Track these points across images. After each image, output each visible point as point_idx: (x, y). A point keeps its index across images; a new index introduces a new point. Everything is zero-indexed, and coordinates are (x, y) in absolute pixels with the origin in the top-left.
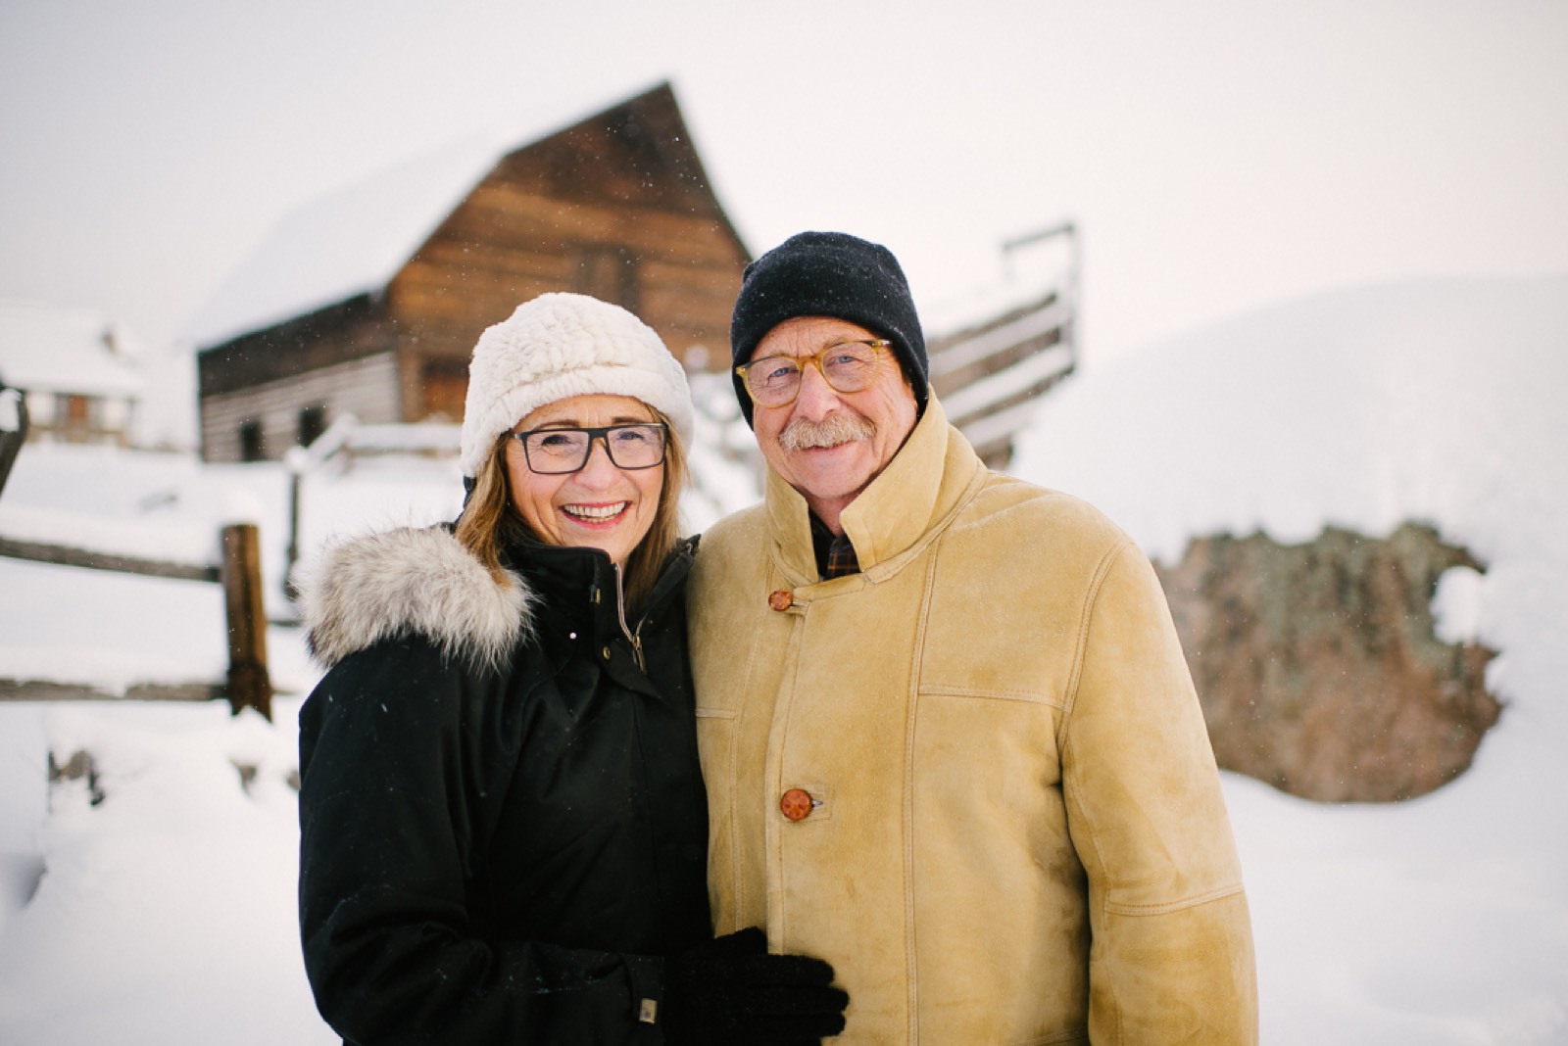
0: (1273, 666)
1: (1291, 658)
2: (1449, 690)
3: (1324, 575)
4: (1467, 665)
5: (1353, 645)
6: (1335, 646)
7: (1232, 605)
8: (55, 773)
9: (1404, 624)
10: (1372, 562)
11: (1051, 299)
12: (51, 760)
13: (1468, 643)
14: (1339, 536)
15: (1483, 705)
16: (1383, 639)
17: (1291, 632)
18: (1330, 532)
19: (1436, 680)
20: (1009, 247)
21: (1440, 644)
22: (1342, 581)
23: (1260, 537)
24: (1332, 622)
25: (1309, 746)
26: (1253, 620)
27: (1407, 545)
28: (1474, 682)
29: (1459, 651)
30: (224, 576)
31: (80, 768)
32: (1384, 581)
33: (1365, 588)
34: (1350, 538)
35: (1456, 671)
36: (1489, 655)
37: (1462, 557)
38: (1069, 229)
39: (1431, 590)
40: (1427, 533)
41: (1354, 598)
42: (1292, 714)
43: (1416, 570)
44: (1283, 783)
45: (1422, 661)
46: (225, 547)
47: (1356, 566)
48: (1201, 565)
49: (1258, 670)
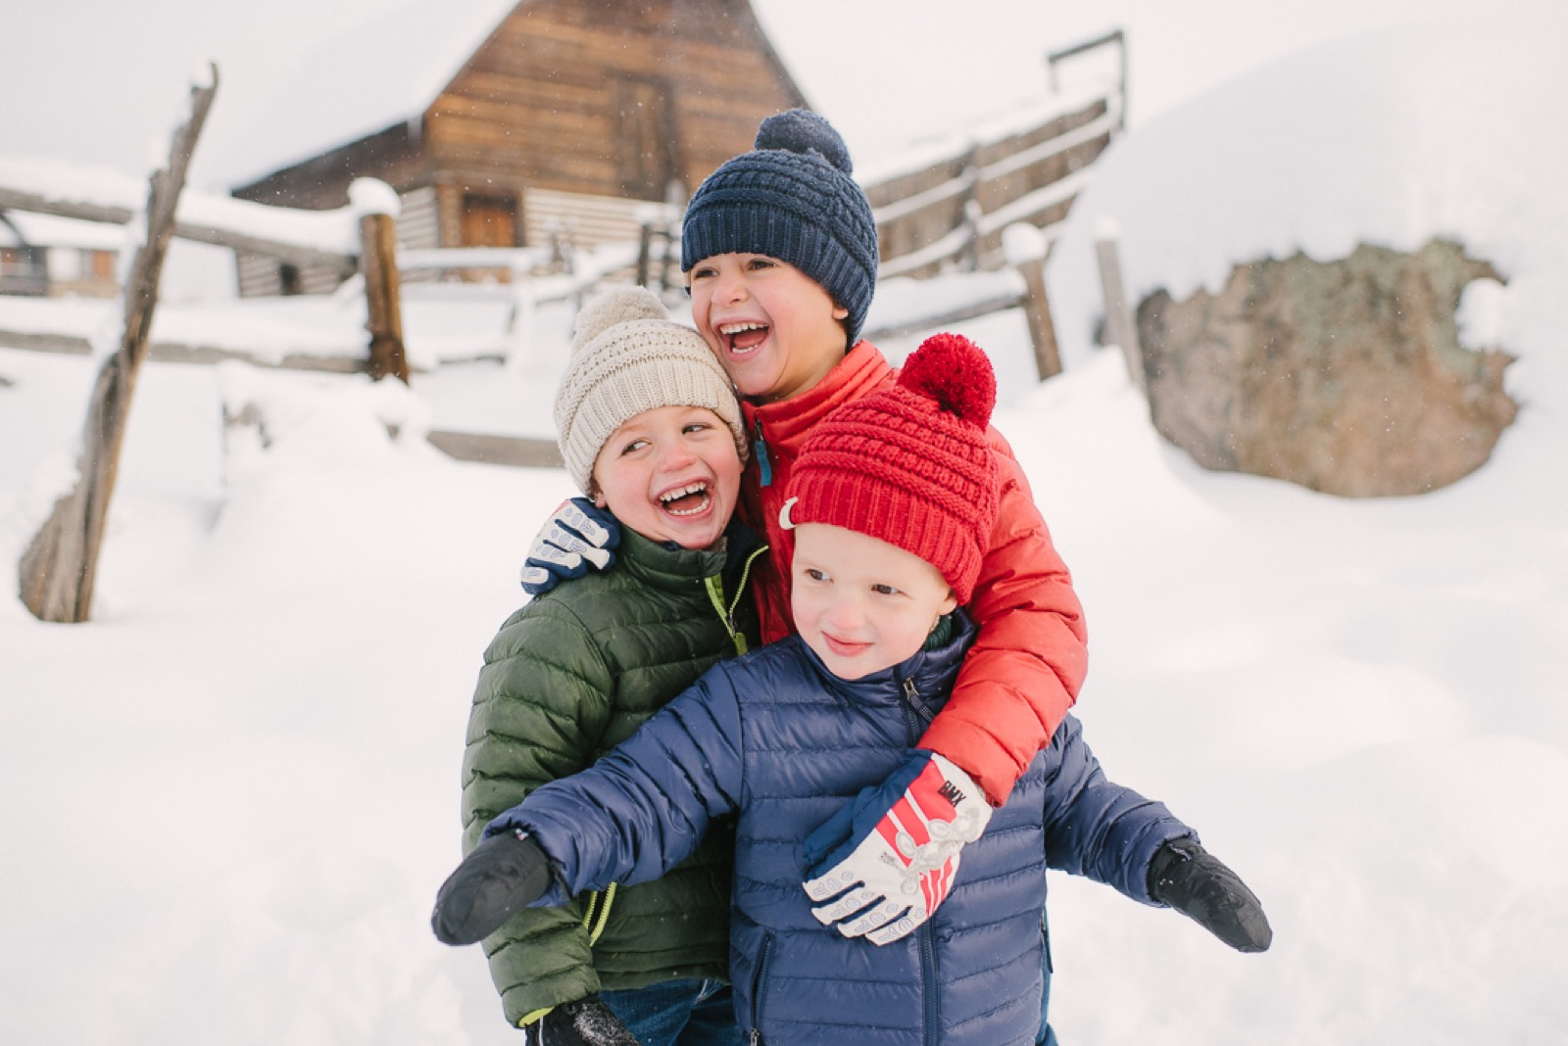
0: (1309, 377)
1: (1326, 372)
2: (1473, 393)
3: (1357, 290)
4: (1489, 371)
5: (1384, 355)
6: (1366, 355)
7: (1272, 323)
8: (229, 420)
9: (1431, 334)
10: (1402, 275)
11: (1100, 108)
12: (225, 410)
13: (1490, 350)
14: (1372, 252)
15: (1502, 407)
16: (1411, 347)
17: (1326, 344)
18: (1363, 249)
19: (1460, 385)
20: (1054, 58)
21: (1466, 351)
22: (1374, 293)
23: (1299, 257)
24: (1366, 334)
25: (1341, 451)
26: (1289, 336)
27: (1435, 259)
28: (1495, 386)
29: (1481, 357)
30: (363, 263)
31: (250, 416)
32: (1413, 294)
33: (1393, 299)
34: (1382, 253)
35: (1478, 377)
36: (1511, 360)
37: (1486, 270)
38: (1117, 37)
39: (1456, 302)
40: (1454, 248)
41: (1384, 310)
42: (1325, 423)
43: (1442, 284)
44: (1316, 486)
45: (1447, 366)
46: (363, 237)
47: (1386, 279)
48: (1243, 289)
49: (1295, 383)
